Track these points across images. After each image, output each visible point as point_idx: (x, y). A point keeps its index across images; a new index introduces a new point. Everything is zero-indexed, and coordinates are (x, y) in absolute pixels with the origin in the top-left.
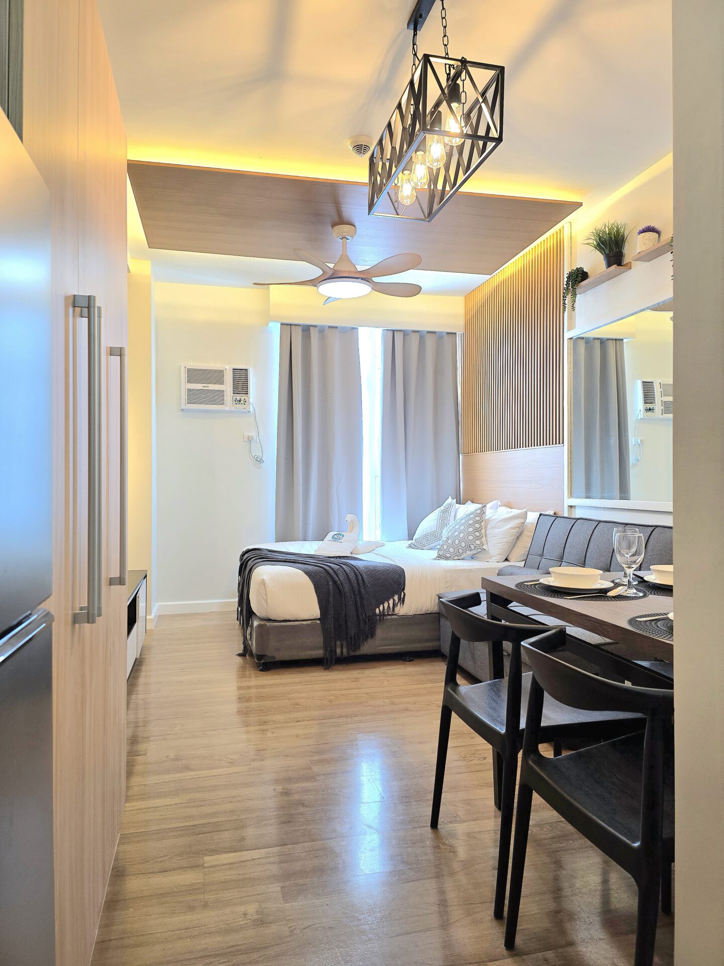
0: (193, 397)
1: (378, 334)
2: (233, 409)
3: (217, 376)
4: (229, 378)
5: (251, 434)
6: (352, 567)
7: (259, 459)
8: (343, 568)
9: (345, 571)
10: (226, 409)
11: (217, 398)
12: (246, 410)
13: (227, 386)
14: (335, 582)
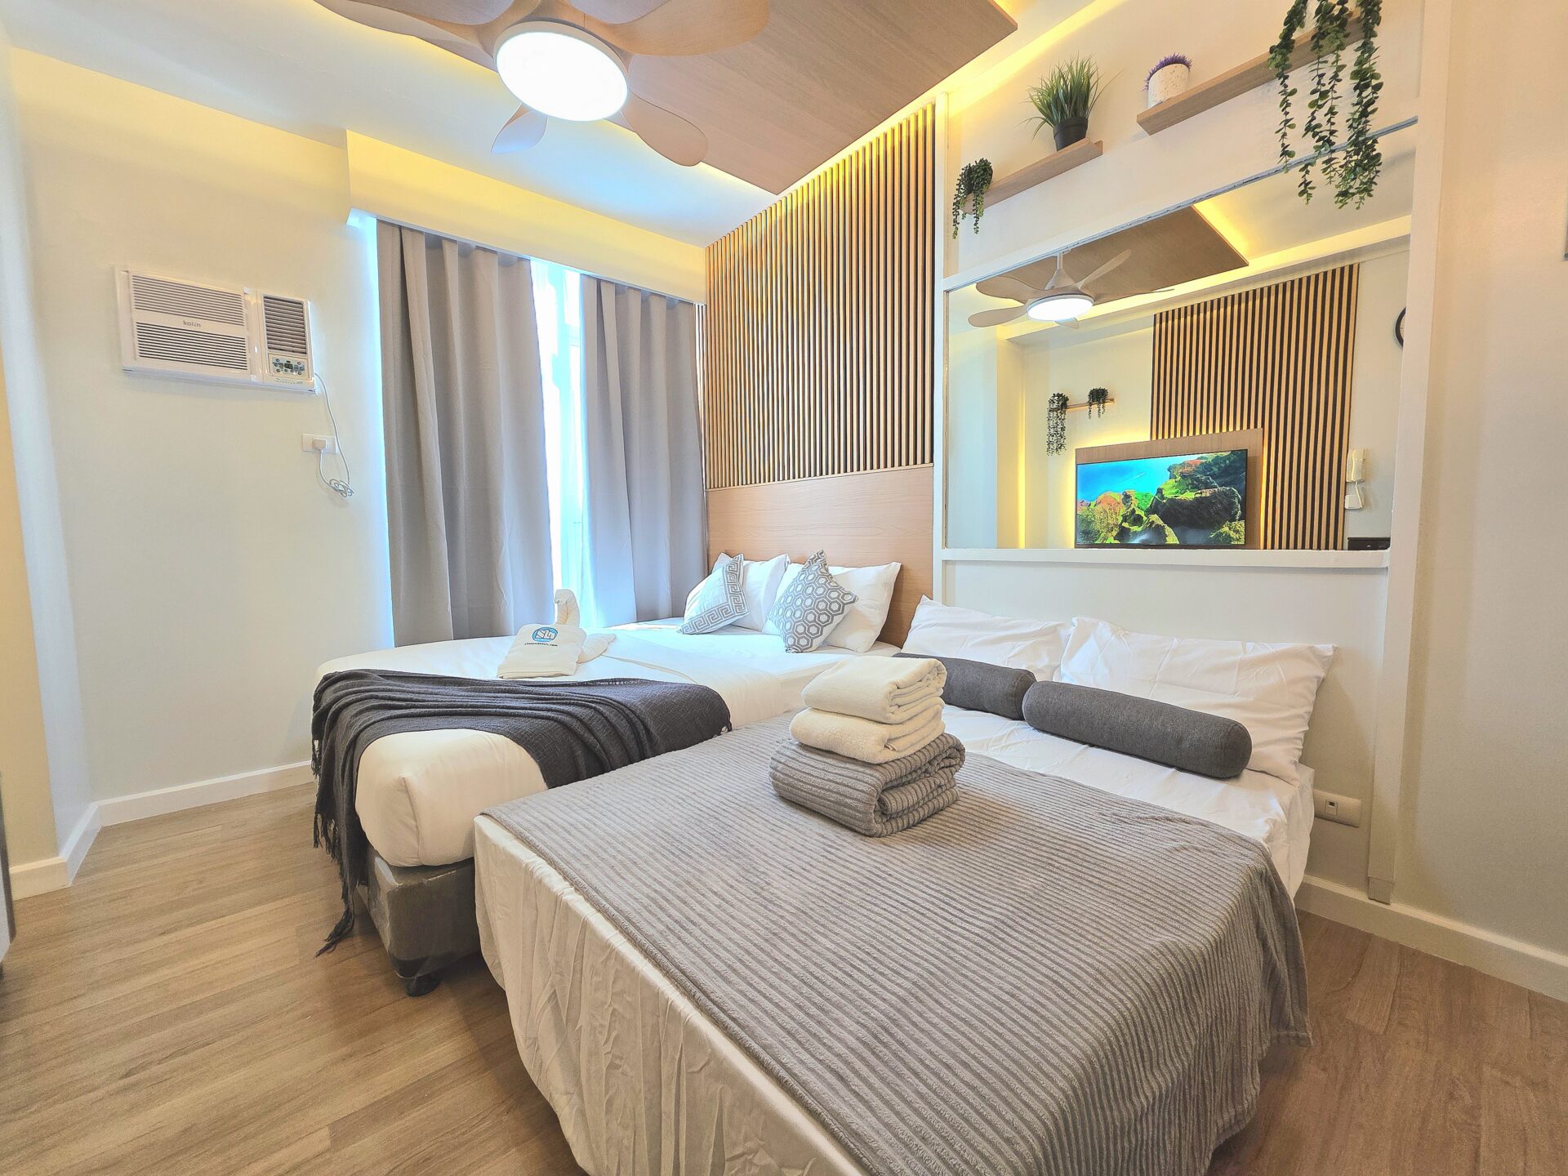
1: (573, 280)
2: (270, 380)
4: (254, 314)
5: (318, 437)
6: (620, 707)
7: (341, 488)
8: (601, 713)
9: (606, 718)
10: (253, 380)
11: (232, 353)
12: (305, 387)
13: (254, 332)
14: (587, 748)
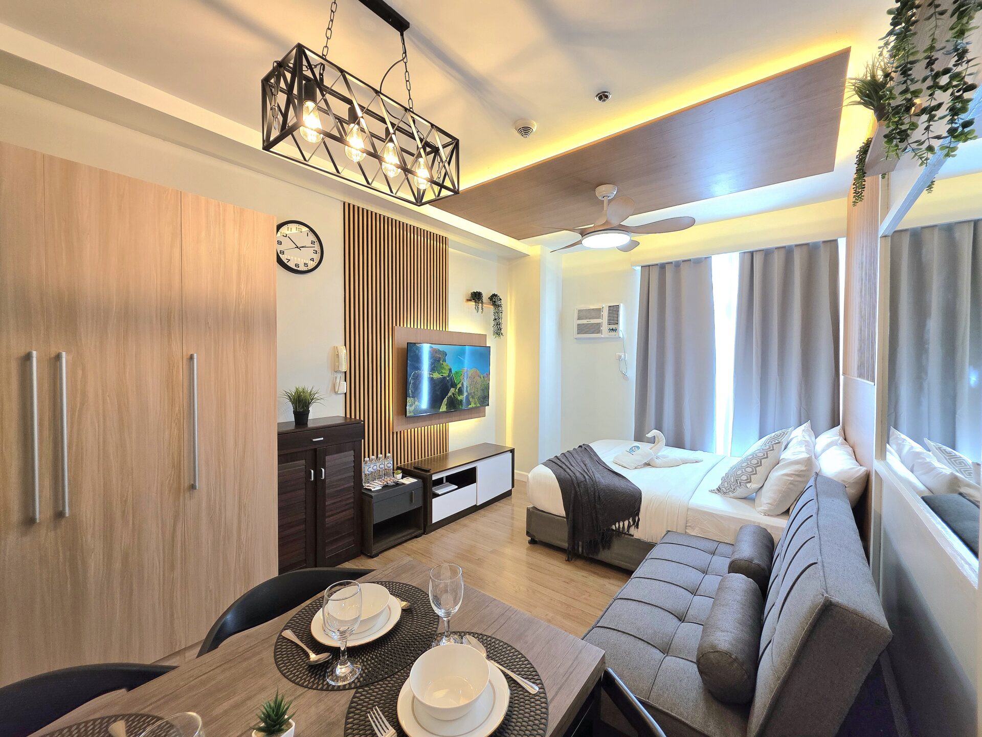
0: (582, 329)
2: (607, 336)
3: (597, 312)
4: (605, 313)
5: (620, 354)
7: (624, 375)
10: (603, 336)
11: (596, 329)
12: (617, 336)
13: (604, 320)
